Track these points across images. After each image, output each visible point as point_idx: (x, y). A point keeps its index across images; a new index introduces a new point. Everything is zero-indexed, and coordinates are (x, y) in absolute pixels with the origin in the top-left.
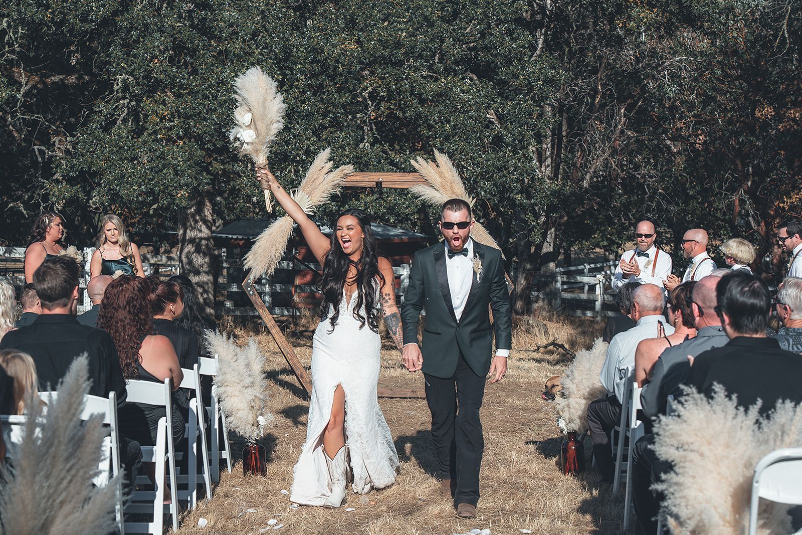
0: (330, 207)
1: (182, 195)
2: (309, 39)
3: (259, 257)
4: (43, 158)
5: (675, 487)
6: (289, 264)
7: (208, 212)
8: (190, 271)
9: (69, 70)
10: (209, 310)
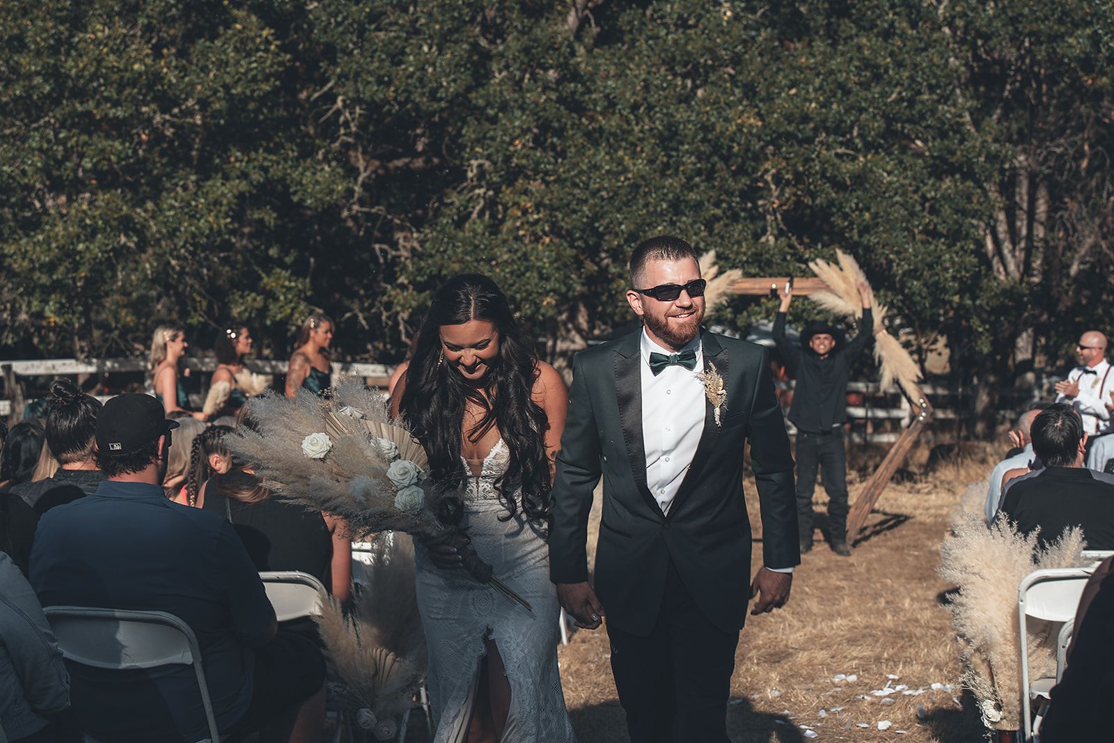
1: (548, 303)
2: (698, 114)
4: (385, 258)
5: (961, 608)
7: (582, 320)
9: (416, 155)
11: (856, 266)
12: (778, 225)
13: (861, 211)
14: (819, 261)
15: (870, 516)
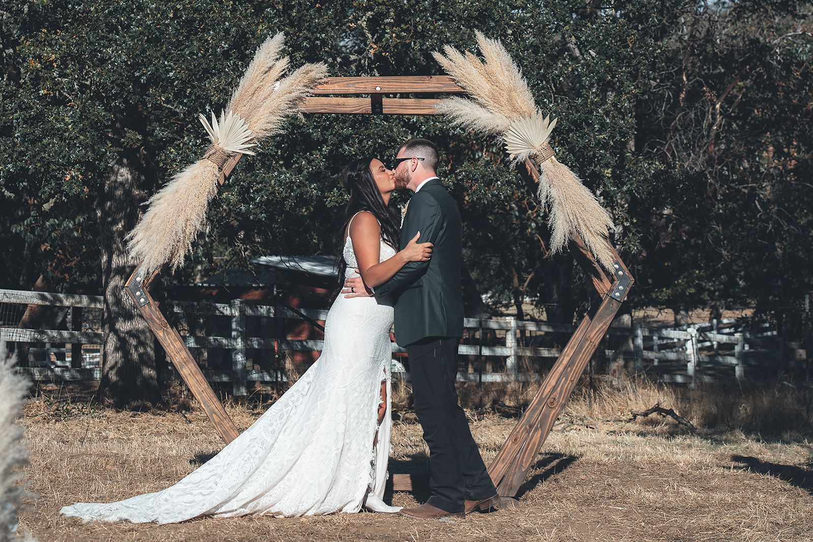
0: (308, 192)
1: (72, 177)
3: (154, 235)
6: (269, 309)
8: (118, 315)
10: (148, 372)
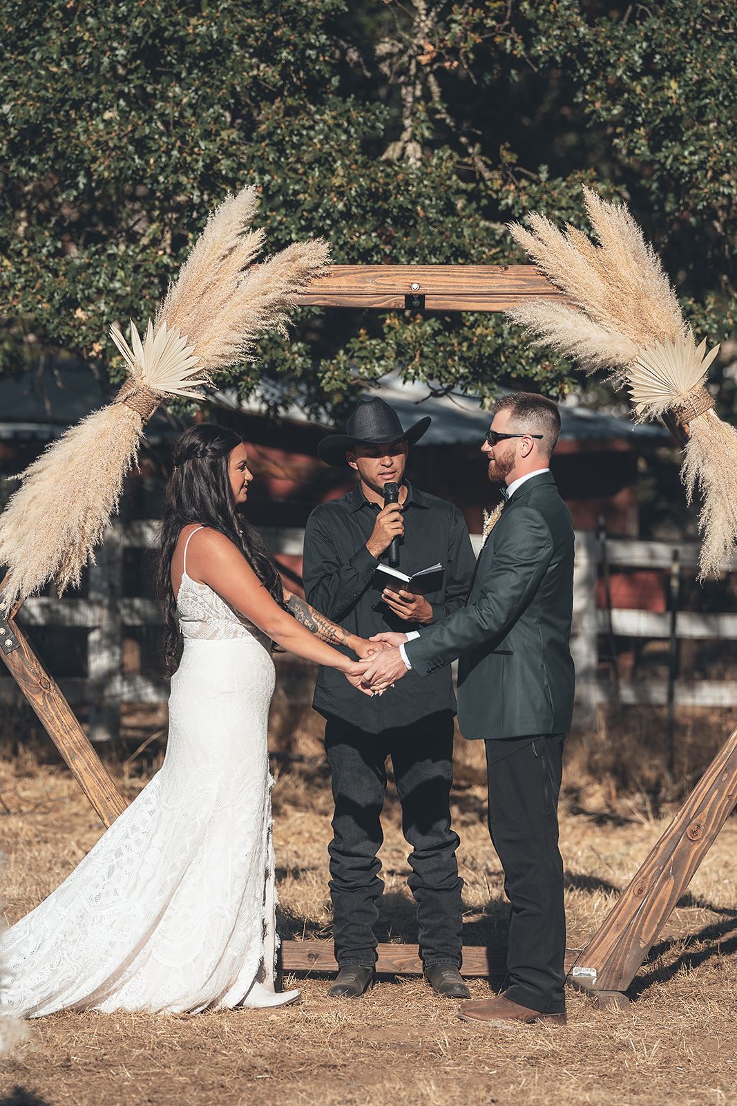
11: (635, 235)
12: (432, 112)
13: (658, 75)
14: (534, 219)
15: (678, 912)
